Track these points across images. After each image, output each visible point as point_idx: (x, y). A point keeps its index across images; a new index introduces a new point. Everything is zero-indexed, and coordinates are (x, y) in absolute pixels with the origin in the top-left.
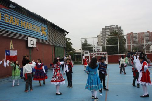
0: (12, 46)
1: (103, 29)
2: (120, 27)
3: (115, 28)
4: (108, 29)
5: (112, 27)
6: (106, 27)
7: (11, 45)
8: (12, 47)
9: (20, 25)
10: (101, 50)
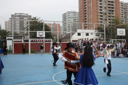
1: (12, 16)
2: (30, 16)
3: (25, 16)
4: (18, 16)
5: (22, 15)
6: (15, 14)
10: (44, 36)
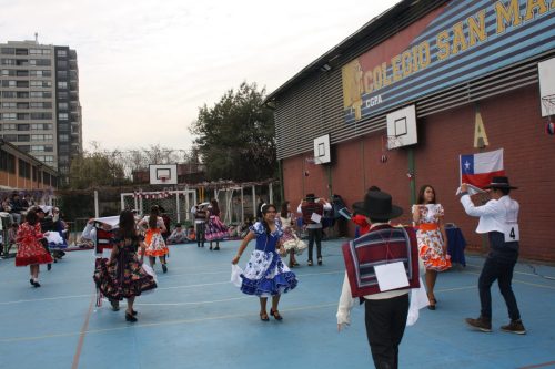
0: (483, 134)
7: (480, 133)
8: (481, 140)
9: (490, 34)
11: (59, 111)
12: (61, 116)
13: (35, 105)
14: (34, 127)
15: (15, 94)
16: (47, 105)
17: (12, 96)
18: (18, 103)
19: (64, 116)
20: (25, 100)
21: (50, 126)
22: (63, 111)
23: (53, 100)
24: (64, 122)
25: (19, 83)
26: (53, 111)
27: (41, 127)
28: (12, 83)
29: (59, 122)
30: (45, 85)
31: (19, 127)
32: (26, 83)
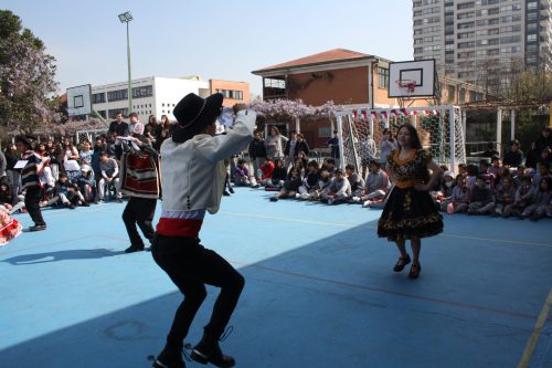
11: (527, 33)
12: (529, 37)
13: (504, 30)
14: (503, 50)
15: (487, 22)
16: (516, 29)
17: (484, 24)
18: (490, 30)
19: (532, 37)
20: (495, 26)
21: (518, 49)
22: (532, 32)
23: (522, 23)
24: (532, 43)
25: (490, 12)
26: (522, 33)
27: (510, 50)
28: (484, 12)
29: (527, 43)
30: (515, 9)
31: (490, 52)
32: (496, 11)
